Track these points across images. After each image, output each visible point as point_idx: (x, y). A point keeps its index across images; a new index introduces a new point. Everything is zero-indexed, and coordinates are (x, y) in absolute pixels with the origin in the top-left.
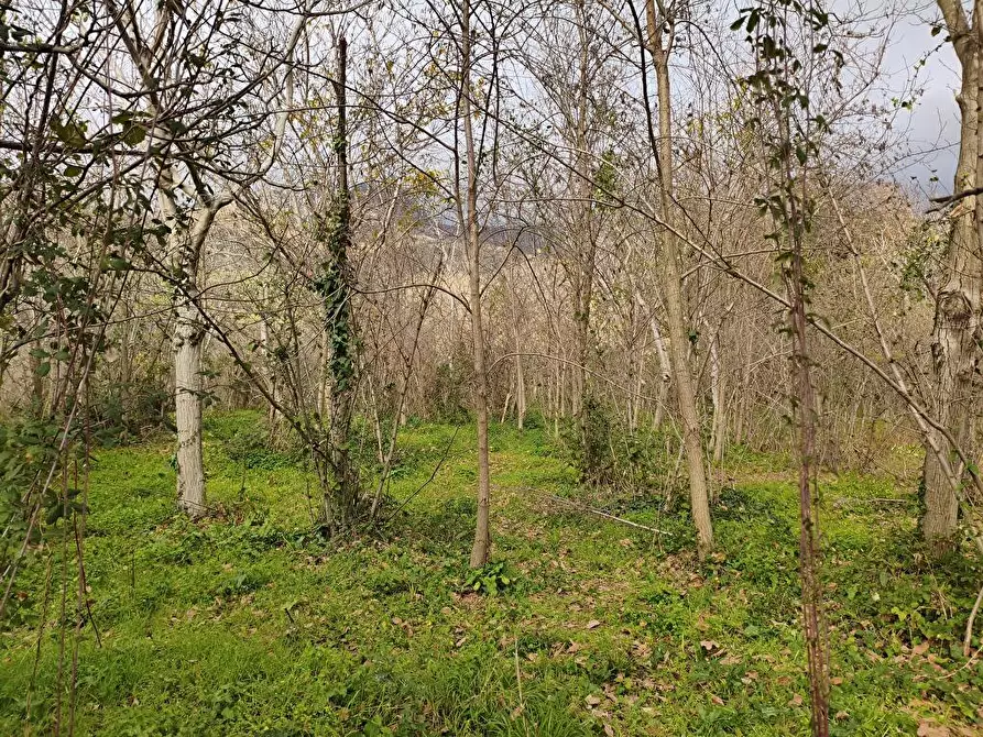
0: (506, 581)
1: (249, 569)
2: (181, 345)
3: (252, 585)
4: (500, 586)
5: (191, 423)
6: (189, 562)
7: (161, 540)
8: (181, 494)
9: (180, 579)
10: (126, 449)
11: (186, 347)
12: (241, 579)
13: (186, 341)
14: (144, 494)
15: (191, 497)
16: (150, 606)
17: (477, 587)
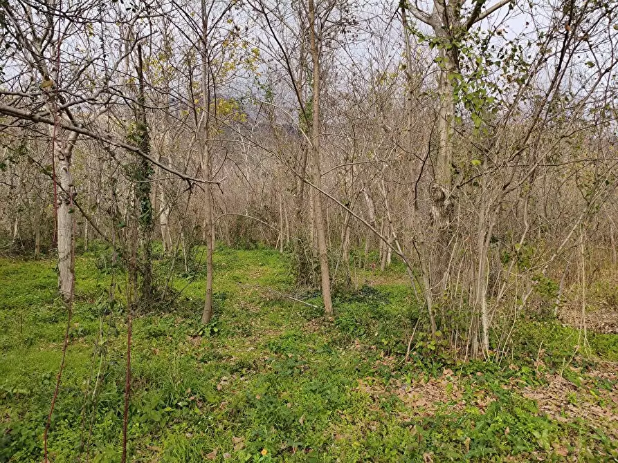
0: (216, 330)
1: (85, 325)
2: (60, 204)
3: (86, 333)
4: (212, 332)
5: (66, 248)
6: (57, 322)
7: (44, 312)
8: (60, 287)
9: (49, 329)
10: (38, 262)
11: (63, 205)
12: (80, 329)
13: (63, 202)
14: (42, 287)
15: (66, 289)
16: (30, 343)
17: (201, 333)
